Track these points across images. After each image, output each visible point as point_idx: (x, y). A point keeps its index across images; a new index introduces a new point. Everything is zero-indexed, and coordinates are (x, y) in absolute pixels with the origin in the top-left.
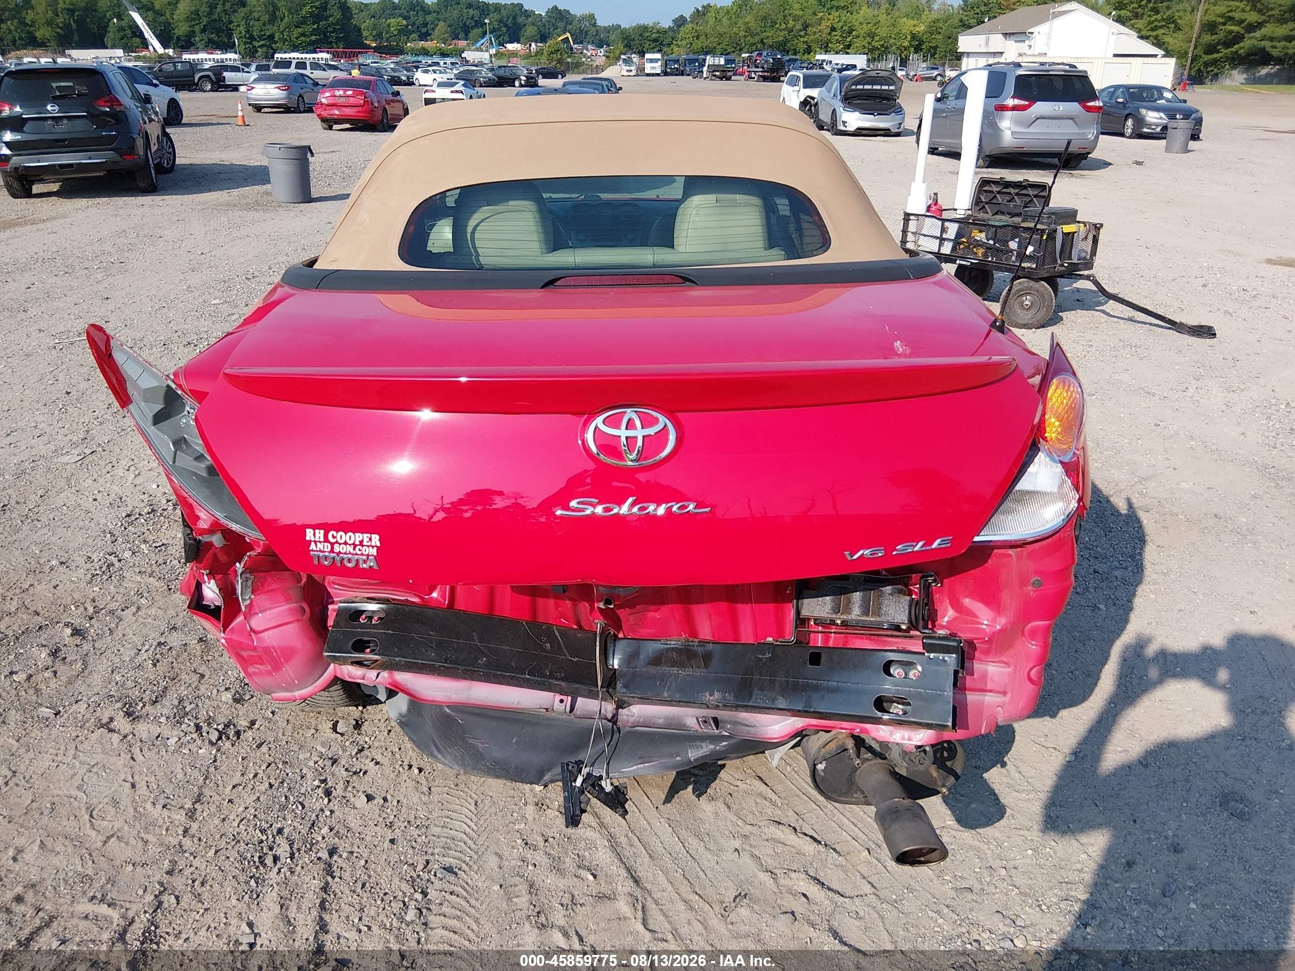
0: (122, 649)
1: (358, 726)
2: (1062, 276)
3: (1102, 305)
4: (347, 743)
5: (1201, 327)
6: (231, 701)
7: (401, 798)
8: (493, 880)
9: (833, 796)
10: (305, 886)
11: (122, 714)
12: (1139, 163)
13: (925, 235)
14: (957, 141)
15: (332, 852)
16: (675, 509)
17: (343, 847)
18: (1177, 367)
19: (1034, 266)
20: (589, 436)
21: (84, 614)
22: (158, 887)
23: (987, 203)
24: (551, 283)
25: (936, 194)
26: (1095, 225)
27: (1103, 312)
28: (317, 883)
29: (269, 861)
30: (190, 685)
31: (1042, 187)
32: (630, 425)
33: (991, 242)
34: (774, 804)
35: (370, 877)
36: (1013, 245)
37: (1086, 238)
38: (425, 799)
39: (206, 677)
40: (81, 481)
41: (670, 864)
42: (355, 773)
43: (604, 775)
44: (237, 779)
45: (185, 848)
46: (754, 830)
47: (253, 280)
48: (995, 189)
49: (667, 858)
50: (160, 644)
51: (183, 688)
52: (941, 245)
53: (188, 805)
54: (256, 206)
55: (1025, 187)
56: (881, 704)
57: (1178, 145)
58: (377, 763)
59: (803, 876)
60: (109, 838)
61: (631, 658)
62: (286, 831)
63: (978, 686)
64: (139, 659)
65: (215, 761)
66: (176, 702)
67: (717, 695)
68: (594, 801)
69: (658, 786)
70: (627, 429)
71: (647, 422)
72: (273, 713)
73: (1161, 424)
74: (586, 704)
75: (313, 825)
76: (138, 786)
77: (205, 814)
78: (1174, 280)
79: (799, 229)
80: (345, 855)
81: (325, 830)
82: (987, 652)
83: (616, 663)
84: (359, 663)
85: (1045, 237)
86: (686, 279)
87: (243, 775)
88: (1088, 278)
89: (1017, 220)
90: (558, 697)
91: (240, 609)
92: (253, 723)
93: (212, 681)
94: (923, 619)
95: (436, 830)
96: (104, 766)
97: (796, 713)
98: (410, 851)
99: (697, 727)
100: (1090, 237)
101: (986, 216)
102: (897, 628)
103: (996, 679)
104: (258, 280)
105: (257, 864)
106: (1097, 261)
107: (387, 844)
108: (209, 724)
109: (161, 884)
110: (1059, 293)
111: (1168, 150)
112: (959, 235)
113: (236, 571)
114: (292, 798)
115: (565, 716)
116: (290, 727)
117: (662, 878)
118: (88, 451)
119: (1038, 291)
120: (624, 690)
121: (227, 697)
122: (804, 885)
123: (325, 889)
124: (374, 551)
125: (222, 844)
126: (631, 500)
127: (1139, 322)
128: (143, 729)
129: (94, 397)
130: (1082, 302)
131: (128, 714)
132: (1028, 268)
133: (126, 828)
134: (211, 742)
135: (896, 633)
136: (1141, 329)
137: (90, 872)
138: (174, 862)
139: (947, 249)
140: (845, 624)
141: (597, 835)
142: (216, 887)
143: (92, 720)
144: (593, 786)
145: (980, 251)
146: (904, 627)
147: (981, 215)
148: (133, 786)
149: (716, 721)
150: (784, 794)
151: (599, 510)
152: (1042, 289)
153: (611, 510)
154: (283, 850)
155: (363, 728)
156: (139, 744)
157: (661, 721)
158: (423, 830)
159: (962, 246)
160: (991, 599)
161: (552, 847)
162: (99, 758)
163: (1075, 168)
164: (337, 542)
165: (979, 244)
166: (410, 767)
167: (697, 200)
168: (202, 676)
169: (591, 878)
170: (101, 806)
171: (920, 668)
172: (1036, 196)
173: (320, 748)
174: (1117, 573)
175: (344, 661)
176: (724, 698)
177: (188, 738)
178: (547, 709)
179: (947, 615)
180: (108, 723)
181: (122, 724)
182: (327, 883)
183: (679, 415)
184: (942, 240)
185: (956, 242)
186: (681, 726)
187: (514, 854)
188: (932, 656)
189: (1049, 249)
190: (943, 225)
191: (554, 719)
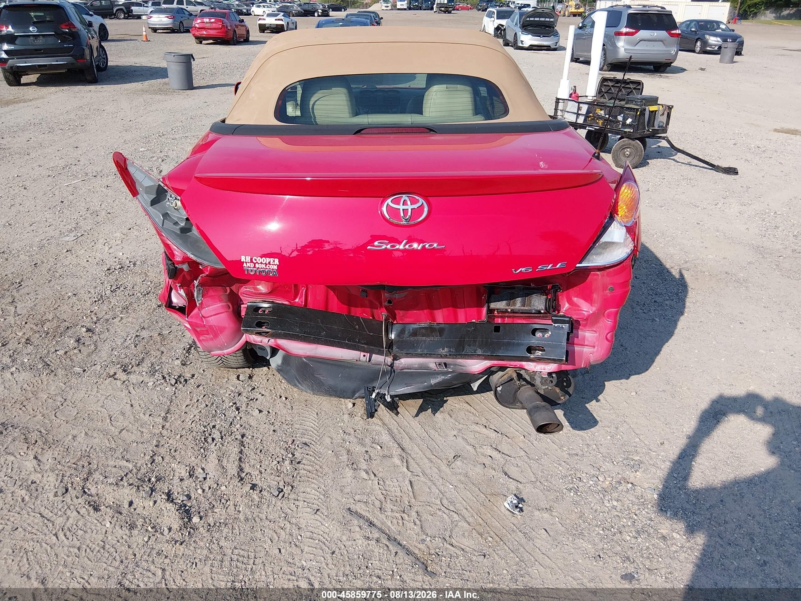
0: (116, 339)
1: (250, 377)
2: (648, 137)
3: (674, 156)
4: (246, 385)
5: (730, 168)
6: (180, 364)
7: (277, 411)
8: (328, 449)
9: (506, 405)
10: (230, 451)
11: (121, 371)
12: (702, 69)
13: (568, 112)
14: (589, 54)
15: (243, 436)
16: (427, 246)
17: (248, 433)
18: (713, 191)
19: (632, 131)
20: (384, 209)
21: (91, 321)
22: (151, 452)
23: (605, 93)
24: (359, 132)
25: (575, 87)
26: (669, 106)
27: (674, 160)
28: (237, 450)
29: (210, 440)
30: (156, 357)
31: (639, 83)
32: (405, 203)
33: (607, 116)
34: (475, 415)
35: (264, 447)
36: (620, 118)
37: (663, 114)
38: (290, 411)
39: (165, 353)
40: (78, 251)
41: (420, 442)
42: (251, 400)
43: (387, 394)
44: (188, 402)
45: (163, 435)
46: (465, 427)
47: (163, 137)
48: (610, 84)
49: (418, 439)
50: (137, 336)
51: (153, 358)
52: (577, 118)
53: (163, 414)
54: (159, 91)
55: (628, 83)
56: (530, 350)
57: (727, 58)
58: (263, 395)
59: (490, 447)
60: (122, 430)
61: (400, 334)
62: (217, 427)
63: (580, 343)
64: (127, 344)
65: (175, 394)
66: (150, 365)
67: (446, 349)
68: (382, 405)
69: (413, 406)
70: (403, 205)
71: (413, 202)
72: (204, 371)
73: (701, 223)
74: (376, 358)
75: (231, 423)
76: (134, 406)
77: (173, 419)
78: (717, 141)
79: (492, 104)
80: (250, 437)
81: (238, 426)
82: (585, 326)
83: (393, 336)
84: (259, 334)
85: (638, 113)
86: (431, 130)
87: (191, 400)
88: (664, 138)
89: (623, 103)
90: (362, 354)
91: (196, 306)
92: (193, 376)
93: (168, 355)
94: (552, 307)
95: (297, 426)
96: (114, 396)
97: (486, 358)
98: (284, 435)
99: (435, 368)
100: (666, 114)
101: (604, 100)
102: (539, 312)
103: (590, 339)
104: (166, 137)
105: (204, 442)
106: (670, 128)
107: (271, 432)
108: (169, 376)
109: (153, 452)
110: (647, 148)
111: (721, 61)
112: (588, 112)
113: (194, 285)
114: (218, 411)
115: (366, 364)
116: (214, 377)
117: (416, 449)
118: (79, 235)
119: (634, 146)
120: (397, 350)
121: (178, 362)
122: (490, 452)
123: (241, 452)
124: (276, 267)
125: (184, 433)
126: (405, 241)
127: (693, 165)
128: (133, 378)
129: (78, 204)
130: (661, 154)
131: (125, 371)
132: (629, 132)
133: (130, 425)
134: (171, 384)
135: (539, 315)
136: (694, 170)
137: (114, 446)
138: (158, 441)
139: (581, 120)
140: (513, 312)
141: (382, 429)
142: (183, 452)
143: (105, 374)
144: (381, 398)
145: (601, 122)
146: (542, 312)
147: (602, 100)
148: (132, 406)
149: (445, 364)
150: (480, 411)
151: (389, 247)
152: (636, 145)
153: (395, 246)
154: (217, 435)
155: (253, 378)
156: (132, 385)
157: (416, 366)
158: (290, 426)
159: (590, 119)
160: (588, 299)
161: (358, 434)
162: (111, 392)
163: (663, 72)
164: (257, 263)
165: (600, 117)
166: (281, 397)
167: (435, 88)
168: (163, 352)
169: (379, 448)
170: (115, 415)
171: (550, 333)
172: (634, 89)
173: (231, 388)
174: (667, 302)
175: (251, 333)
176: (450, 351)
177: (159, 382)
178: (357, 360)
179: (565, 306)
180: (113, 375)
181: (122, 376)
182: (242, 450)
183: (430, 199)
184: (578, 115)
185: (587, 116)
186: (427, 368)
187: (338, 437)
188: (556, 325)
189: (641, 121)
190: (579, 106)
191: (360, 365)
